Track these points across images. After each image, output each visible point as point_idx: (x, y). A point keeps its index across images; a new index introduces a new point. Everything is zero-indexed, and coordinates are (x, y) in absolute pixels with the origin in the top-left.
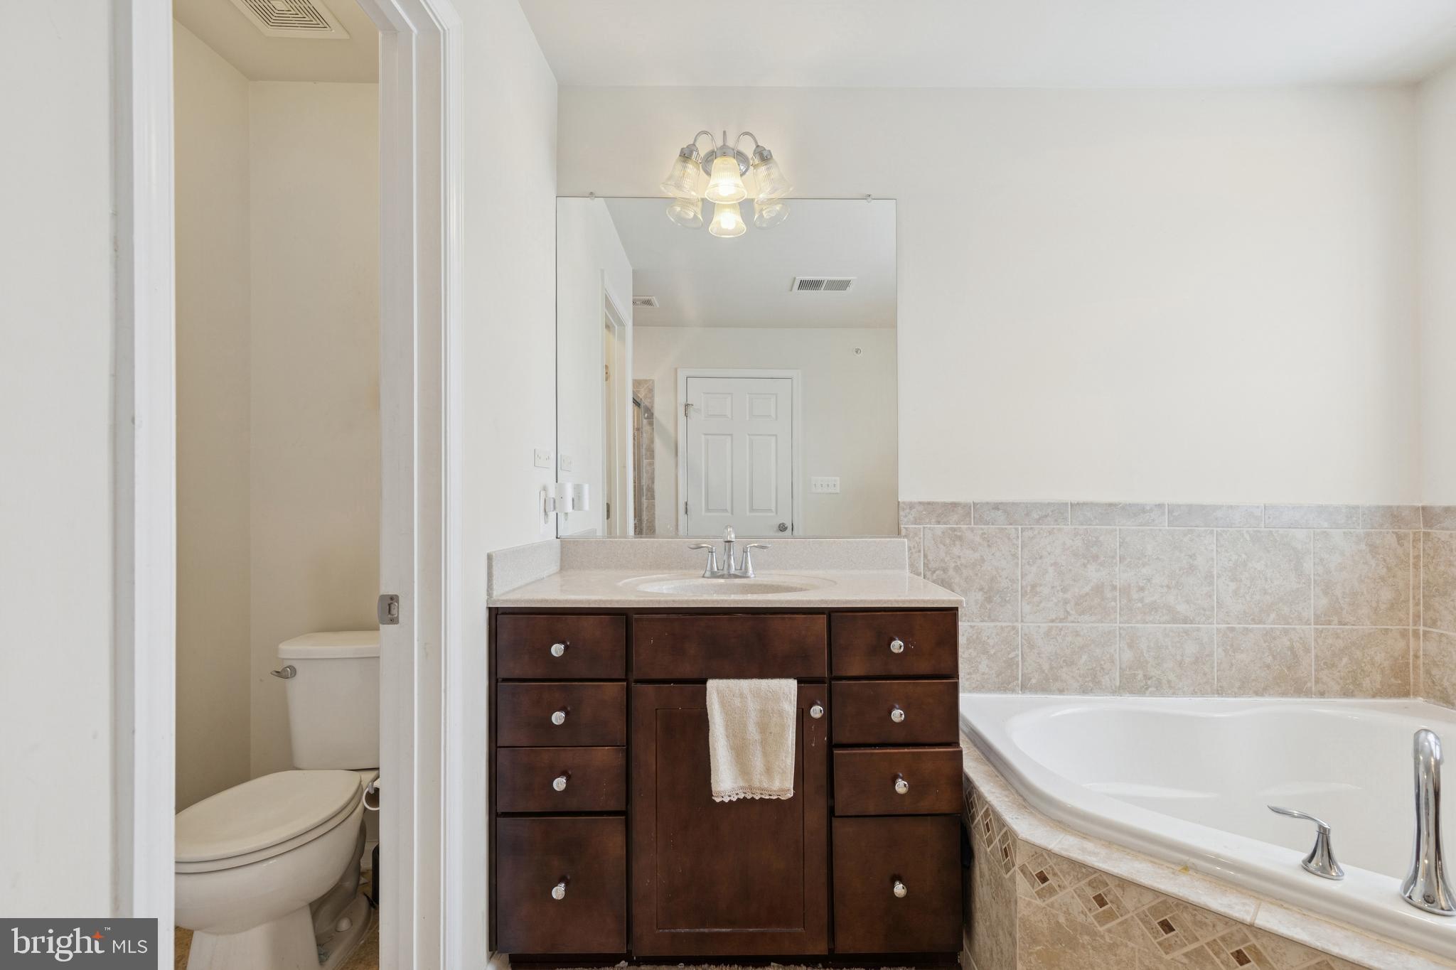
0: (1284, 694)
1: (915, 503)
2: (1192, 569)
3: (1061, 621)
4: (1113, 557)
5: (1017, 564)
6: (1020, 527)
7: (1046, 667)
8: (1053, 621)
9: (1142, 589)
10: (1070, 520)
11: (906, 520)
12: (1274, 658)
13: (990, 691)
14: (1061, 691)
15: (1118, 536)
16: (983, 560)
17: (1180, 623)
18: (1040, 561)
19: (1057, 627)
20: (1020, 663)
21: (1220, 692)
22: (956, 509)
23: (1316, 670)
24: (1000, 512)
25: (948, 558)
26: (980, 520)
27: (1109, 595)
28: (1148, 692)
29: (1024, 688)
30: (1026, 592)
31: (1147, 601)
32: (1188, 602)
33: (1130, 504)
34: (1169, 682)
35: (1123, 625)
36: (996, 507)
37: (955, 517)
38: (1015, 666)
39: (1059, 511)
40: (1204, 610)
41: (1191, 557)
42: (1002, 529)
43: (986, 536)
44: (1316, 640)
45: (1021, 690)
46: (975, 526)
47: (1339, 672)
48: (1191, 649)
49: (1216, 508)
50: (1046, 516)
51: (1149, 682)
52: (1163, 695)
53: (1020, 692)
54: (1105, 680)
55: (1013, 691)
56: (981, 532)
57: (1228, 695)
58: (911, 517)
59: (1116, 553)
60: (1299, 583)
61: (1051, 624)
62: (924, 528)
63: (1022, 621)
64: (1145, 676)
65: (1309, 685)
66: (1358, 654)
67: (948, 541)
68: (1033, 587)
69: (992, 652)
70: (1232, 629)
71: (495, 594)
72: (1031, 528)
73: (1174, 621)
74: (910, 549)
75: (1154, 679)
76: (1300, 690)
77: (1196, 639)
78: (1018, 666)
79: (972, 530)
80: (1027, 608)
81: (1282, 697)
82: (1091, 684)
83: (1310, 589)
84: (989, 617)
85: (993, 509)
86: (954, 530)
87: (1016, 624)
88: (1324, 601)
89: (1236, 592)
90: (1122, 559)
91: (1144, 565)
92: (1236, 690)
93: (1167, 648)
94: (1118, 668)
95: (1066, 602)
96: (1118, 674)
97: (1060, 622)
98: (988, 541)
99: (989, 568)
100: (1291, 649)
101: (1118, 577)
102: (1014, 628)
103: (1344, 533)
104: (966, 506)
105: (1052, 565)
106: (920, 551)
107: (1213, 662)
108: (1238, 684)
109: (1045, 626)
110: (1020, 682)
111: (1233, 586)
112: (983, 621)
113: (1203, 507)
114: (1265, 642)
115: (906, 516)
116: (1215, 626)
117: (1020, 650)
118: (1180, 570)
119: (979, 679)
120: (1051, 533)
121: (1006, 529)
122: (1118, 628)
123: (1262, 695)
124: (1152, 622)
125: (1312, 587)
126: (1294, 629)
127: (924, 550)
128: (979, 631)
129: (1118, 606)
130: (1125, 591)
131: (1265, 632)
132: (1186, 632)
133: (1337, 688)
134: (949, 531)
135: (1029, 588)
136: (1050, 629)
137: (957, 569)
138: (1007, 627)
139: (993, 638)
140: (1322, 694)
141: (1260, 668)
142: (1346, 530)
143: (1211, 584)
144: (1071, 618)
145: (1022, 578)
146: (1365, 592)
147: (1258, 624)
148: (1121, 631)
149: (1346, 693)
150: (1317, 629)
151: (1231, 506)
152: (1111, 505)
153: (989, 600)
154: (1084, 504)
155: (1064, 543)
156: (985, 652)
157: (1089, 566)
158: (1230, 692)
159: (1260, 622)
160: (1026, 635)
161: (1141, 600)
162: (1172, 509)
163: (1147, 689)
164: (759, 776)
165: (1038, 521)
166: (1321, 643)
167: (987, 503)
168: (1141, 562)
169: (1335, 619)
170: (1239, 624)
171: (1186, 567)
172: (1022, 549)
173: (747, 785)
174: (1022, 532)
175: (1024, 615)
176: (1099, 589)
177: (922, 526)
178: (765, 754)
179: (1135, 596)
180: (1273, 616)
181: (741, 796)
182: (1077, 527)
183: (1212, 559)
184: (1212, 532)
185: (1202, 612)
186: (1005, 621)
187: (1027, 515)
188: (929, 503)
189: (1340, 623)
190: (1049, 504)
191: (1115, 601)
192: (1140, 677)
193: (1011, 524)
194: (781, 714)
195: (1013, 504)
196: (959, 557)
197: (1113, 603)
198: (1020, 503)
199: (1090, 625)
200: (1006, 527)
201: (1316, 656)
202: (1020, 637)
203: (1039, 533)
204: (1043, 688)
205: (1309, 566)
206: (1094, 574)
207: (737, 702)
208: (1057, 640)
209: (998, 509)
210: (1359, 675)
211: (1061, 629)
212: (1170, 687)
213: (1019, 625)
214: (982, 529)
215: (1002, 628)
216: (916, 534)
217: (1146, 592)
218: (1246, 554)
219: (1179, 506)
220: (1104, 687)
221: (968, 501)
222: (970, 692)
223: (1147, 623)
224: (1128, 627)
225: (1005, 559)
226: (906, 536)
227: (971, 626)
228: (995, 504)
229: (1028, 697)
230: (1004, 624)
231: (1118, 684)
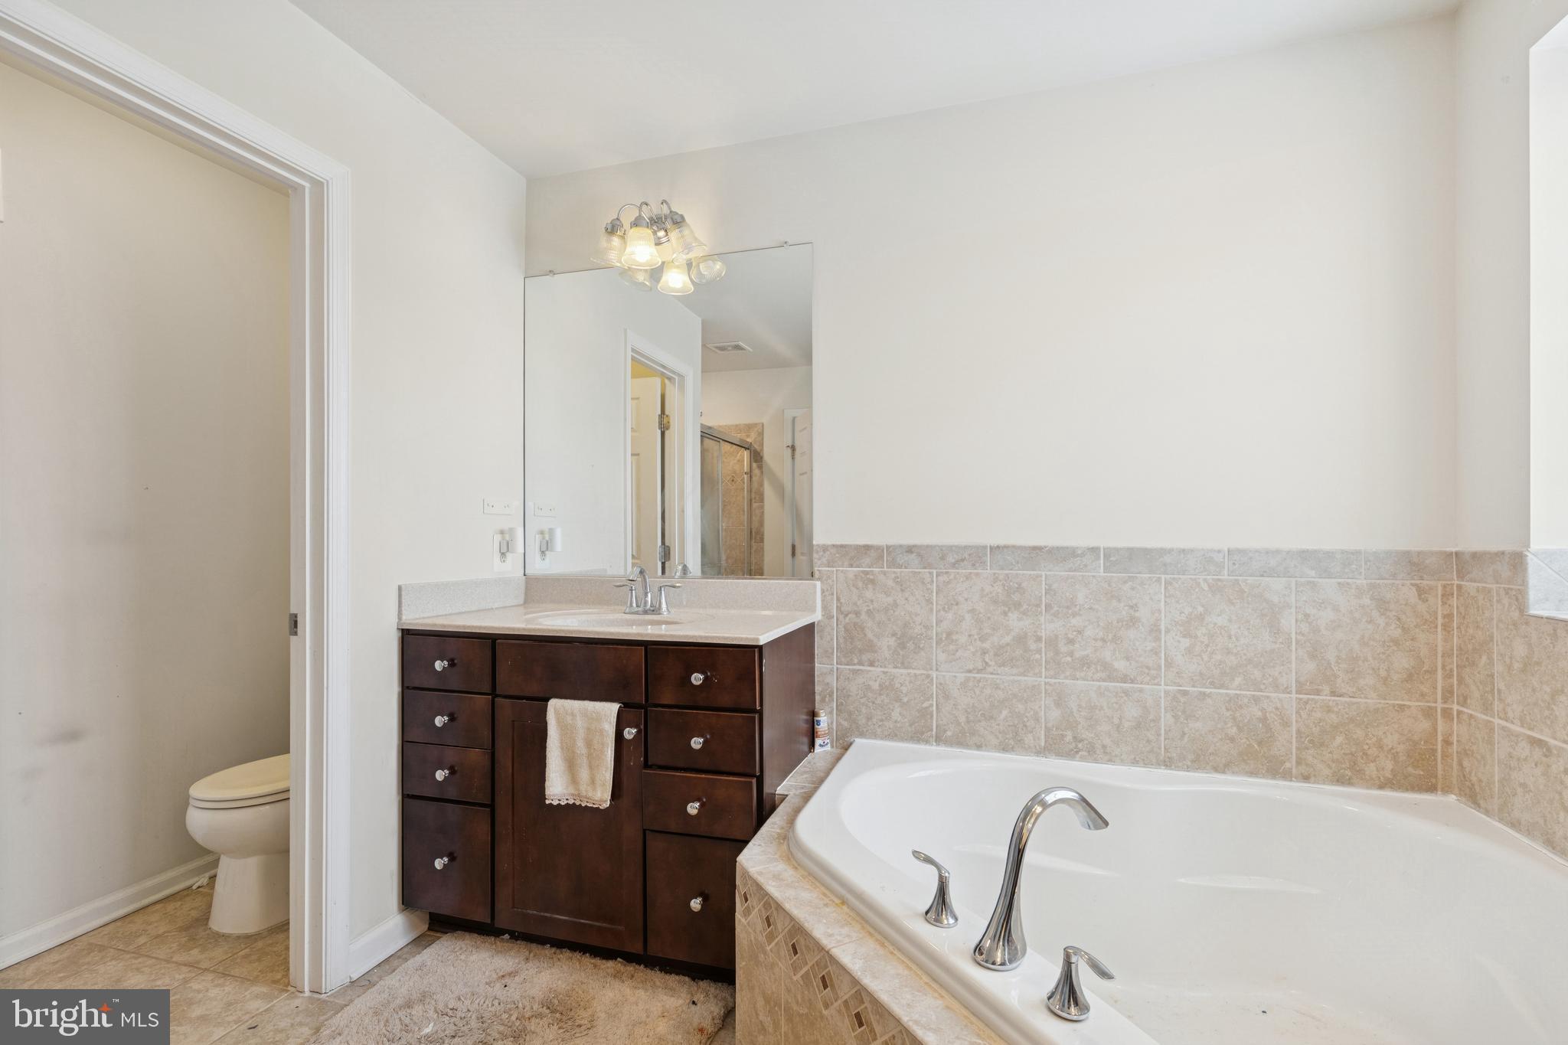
0: (1252, 773)
1: (828, 546)
2: (1133, 622)
3: (979, 671)
4: (1038, 606)
5: (932, 610)
6: (935, 571)
7: (962, 719)
8: (970, 671)
9: (1071, 642)
10: (989, 564)
11: (819, 562)
12: (1240, 729)
13: (902, 740)
14: (979, 747)
15: (1044, 583)
16: (895, 605)
17: (1118, 682)
18: (956, 607)
19: (974, 678)
20: (935, 713)
21: (1168, 763)
22: (868, 552)
23: (1298, 749)
24: (913, 556)
25: (861, 601)
26: (893, 564)
27: (1033, 646)
28: (1078, 756)
29: (939, 740)
30: (941, 639)
31: (1078, 654)
32: (1128, 659)
33: (1058, 548)
34: (1104, 747)
35: (1049, 680)
36: (910, 549)
37: (867, 560)
38: (929, 716)
39: (976, 556)
40: (1148, 668)
41: (1131, 607)
42: (916, 572)
43: (899, 580)
44: (1297, 712)
45: (936, 741)
46: (890, 570)
47: (1331, 753)
48: (1132, 712)
49: (1163, 552)
50: (963, 560)
51: (1080, 745)
52: (1096, 761)
53: (934, 744)
54: (1029, 739)
55: (927, 742)
56: (893, 576)
57: (1178, 768)
58: (824, 560)
59: (1041, 600)
60: (1275, 643)
61: (969, 675)
62: (837, 570)
63: (937, 670)
64: (1075, 738)
65: (1288, 765)
66: (1359, 733)
67: (860, 584)
68: (949, 634)
69: (905, 700)
70: (1185, 693)
71: (404, 618)
72: (947, 573)
73: (1110, 679)
74: (823, 591)
75: (1086, 742)
76: (1275, 769)
77: (1138, 701)
78: (932, 716)
79: (885, 573)
80: (942, 657)
81: (1250, 776)
82: (1012, 742)
83: (1291, 650)
84: (903, 663)
85: (907, 552)
86: (867, 573)
87: (930, 672)
88: (1311, 666)
89: (1189, 651)
90: (1048, 607)
91: (1074, 615)
92: (1189, 763)
93: (1102, 708)
94: (1043, 726)
95: (984, 652)
96: (1043, 732)
97: (978, 673)
98: (901, 585)
99: (902, 614)
100: (1264, 720)
101: (1043, 627)
102: (928, 676)
103: (1339, 583)
104: (879, 548)
105: (969, 612)
106: (833, 594)
107: (1160, 729)
108: (1191, 757)
109: (961, 677)
110: (934, 733)
111: (1186, 642)
112: (895, 667)
113: (1146, 552)
114: (1228, 710)
115: (819, 559)
116: (1163, 687)
117: (935, 700)
118: (1118, 622)
119: (891, 727)
120: (968, 577)
121: (919, 572)
122: (1043, 683)
123: (1224, 772)
124: (1084, 679)
125: (1294, 648)
126: (1268, 697)
127: (837, 593)
128: (892, 677)
129: (1044, 659)
130: (1052, 642)
131: (1227, 699)
132: (1126, 693)
133: (1327, 771)
134: (861, 574)
135: (944, 636)
136: (968, 680)
137: (869, 613)
138: (922, 674)
139: (906, 686)
140: (1306, 778)
141: (1221, 740)
142: (1340, 580)
143: (1157, 639)
144: (990, 669)
145: (937, 625)
146: (1370, 659)
147: (1219, 688)
148: (1047, 687)
149: (1340, 780)
150: (1301, 699)
151: (1184, 550)
152: (1035, 548)
153: (903, 646)
154: (1006, 547)
155: (982, 590)
156: (898, 700)
157: (1010, 614)
158: (1180, 764)
159: (1222, 686)
160: (941, 684)
161: (1071, 654)
162: (1109, 553)
163: (1077, 752)
164: (585, 786)
165: (954, 565)
166: (1304, 716)
167: (901, 546)
168: (1070, 611)
169: (1326, 689)
170: (1193, 686)
171: (1126, 619)
172: (937, 593)
173: (576, 793)
174: (937, 576)
175: (939, 663)
176: (1021, 640)
177: (835, 569)
178: (591, 767)
179: (1063, 649)
180: (1238, 680)
181: (571, 802)
182: (997, 572)
183: (1160, 611)
184: (1159, 580)
185: (1147, 671)
186: (919, 669)
187: (943, 558)
188: (842, 546)
189: (1333, 693)
190: (966, 547)
191: (1041, 654)
192: (1069, 737)
193: (925, 568)
194: (601, 732)
195: (928, 546)
196: (872, 601)
197: (1037, 656)
198: (935, 546)
199: (1012, 678)
200: (920, 570)
201: (1298, 731)
202: (935, 686)
203: (955, 578)
204: (959, 741)
205: (1288, 622)
206: (1016, 623)
207: (569, 718)
208: (975, 693)
209: (912, 552)
210: (1359, 759)
211: (979, 681)
212: (1105, 753)
213: (934, 674)
214: (894, 572)
215: (915, 675)
216: (829, 577)
217: (1077, 645)
218: (1203, 606)
219: (1117, 550)
220: (1026, 746)
221: (882, 544)
222: (882, 739)
223: (1078, 679)
224: (1055, 683)
225: (919, 604)
226: (819, 579)
227: (884, 673)
228: (909, 546)
229: (942, 749)
230: (918, 672)
231: (1043, 744)
